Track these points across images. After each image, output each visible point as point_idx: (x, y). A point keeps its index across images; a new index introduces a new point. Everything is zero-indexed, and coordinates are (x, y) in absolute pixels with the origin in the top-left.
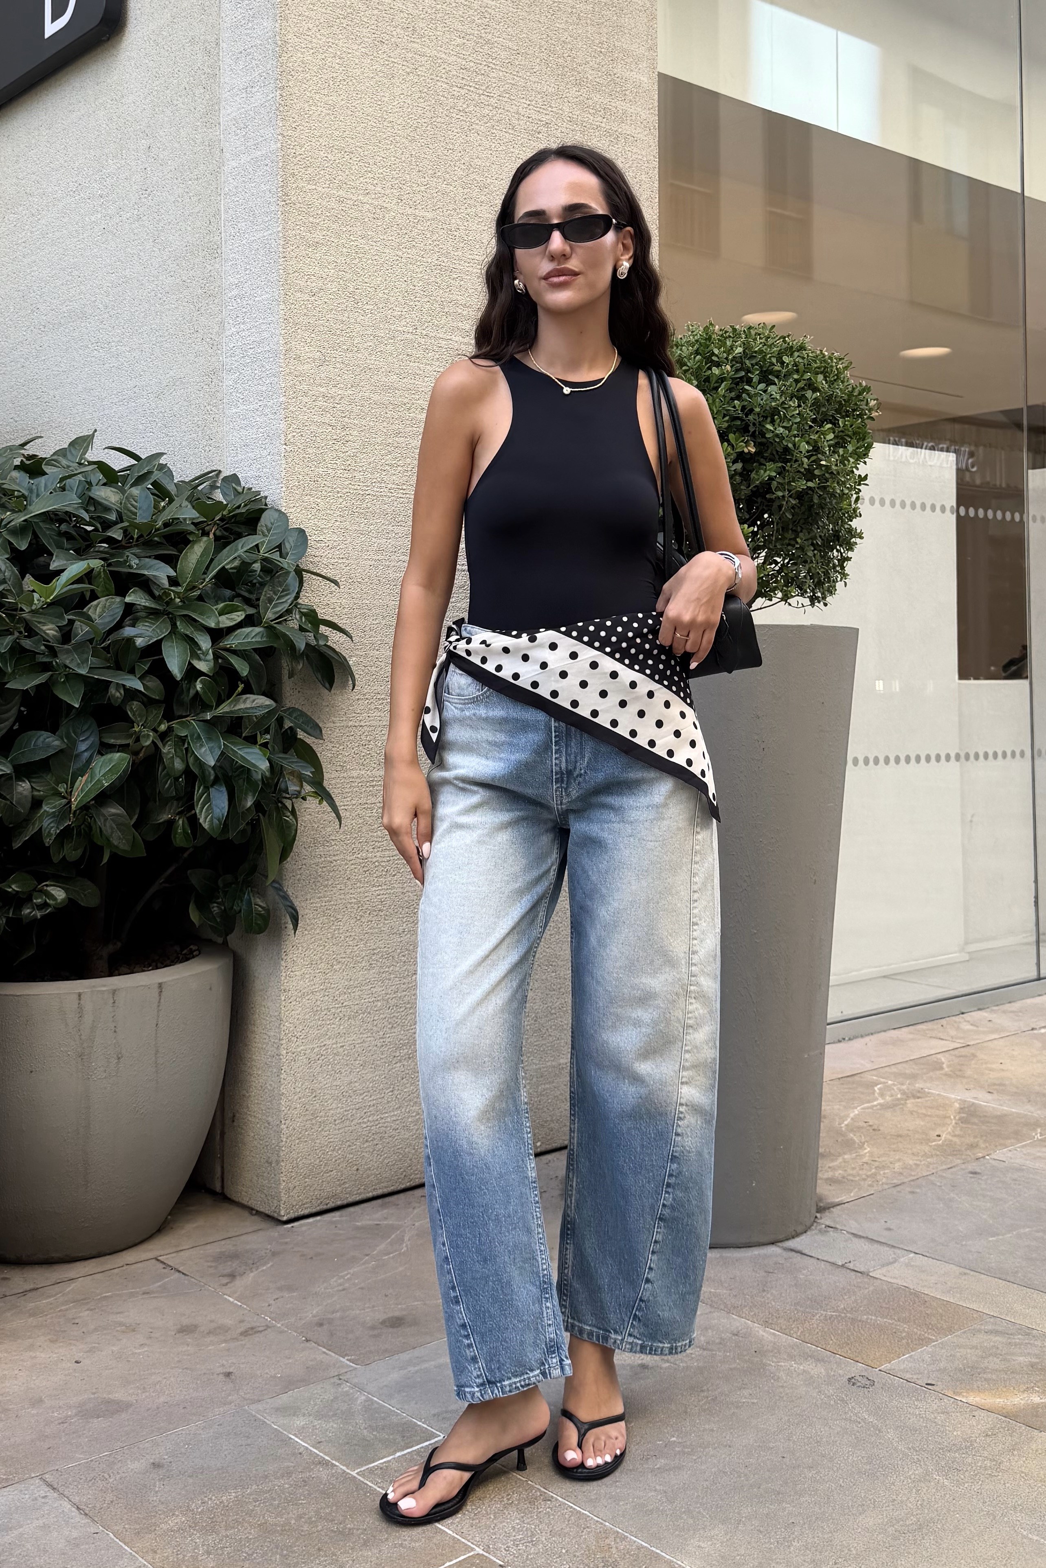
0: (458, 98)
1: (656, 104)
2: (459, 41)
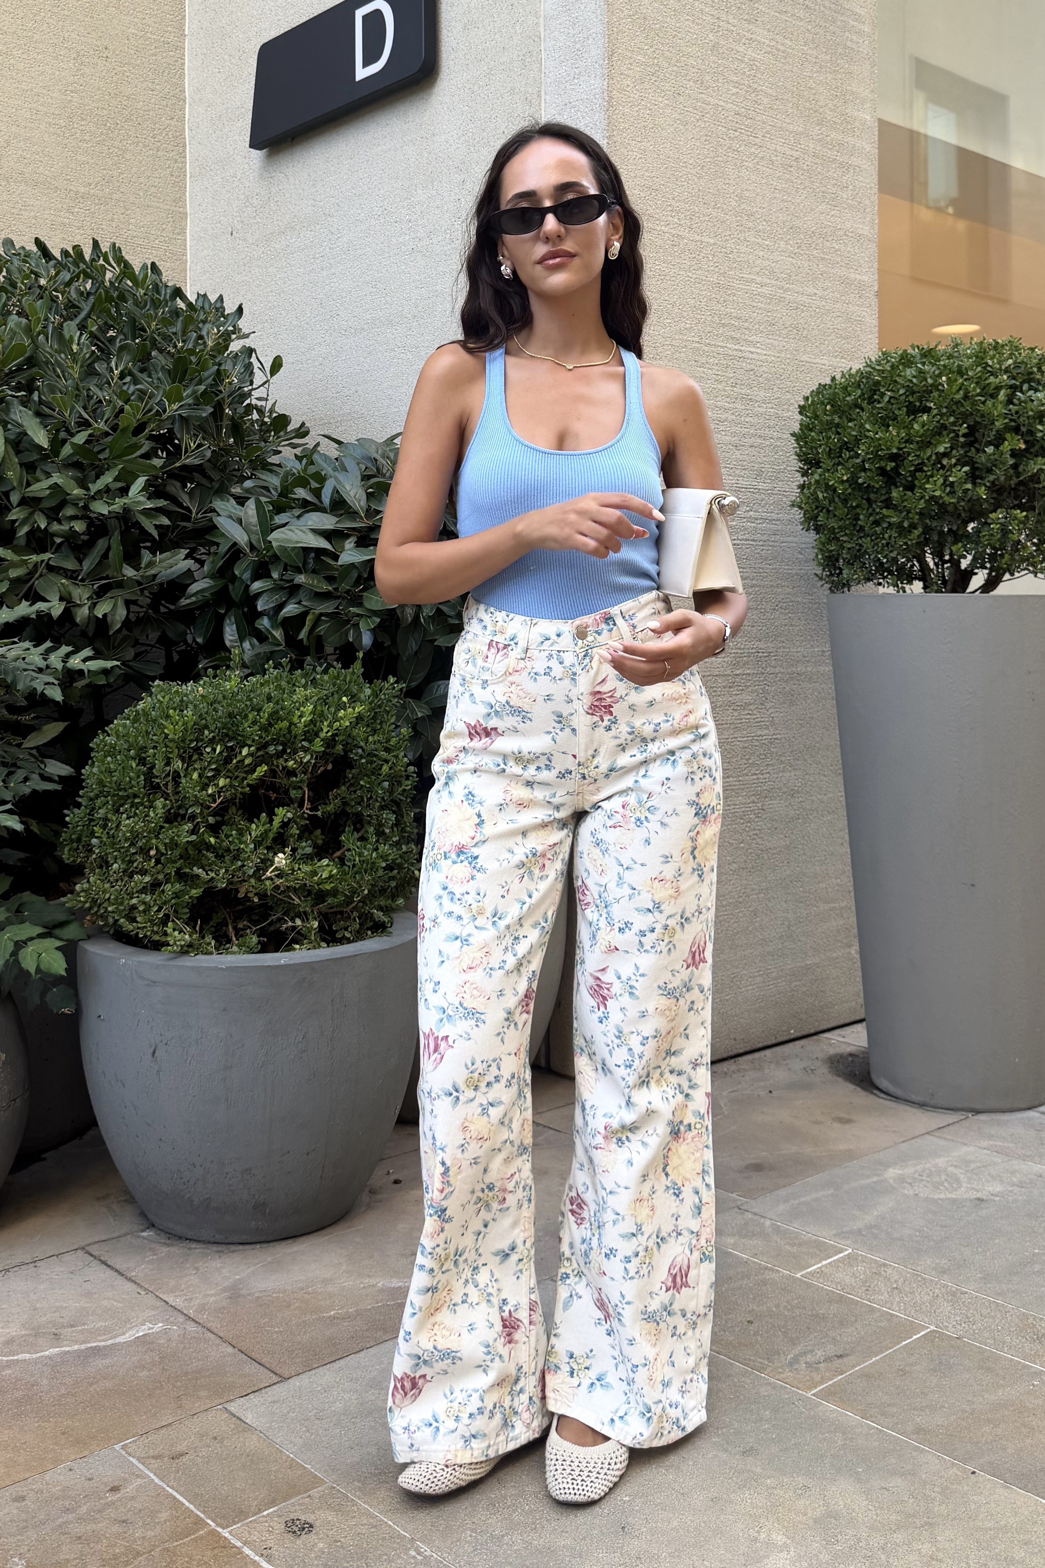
0: (733, 140)
1: (877, 139)
2: (735, 90)
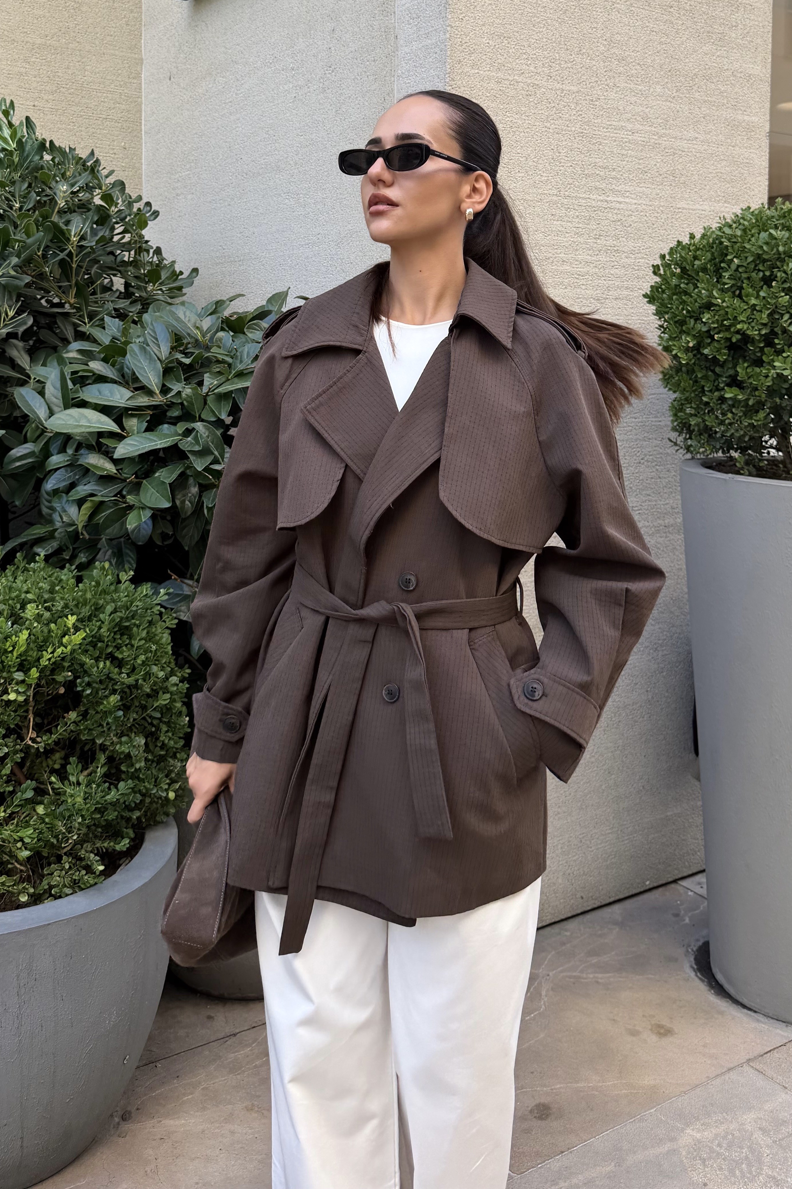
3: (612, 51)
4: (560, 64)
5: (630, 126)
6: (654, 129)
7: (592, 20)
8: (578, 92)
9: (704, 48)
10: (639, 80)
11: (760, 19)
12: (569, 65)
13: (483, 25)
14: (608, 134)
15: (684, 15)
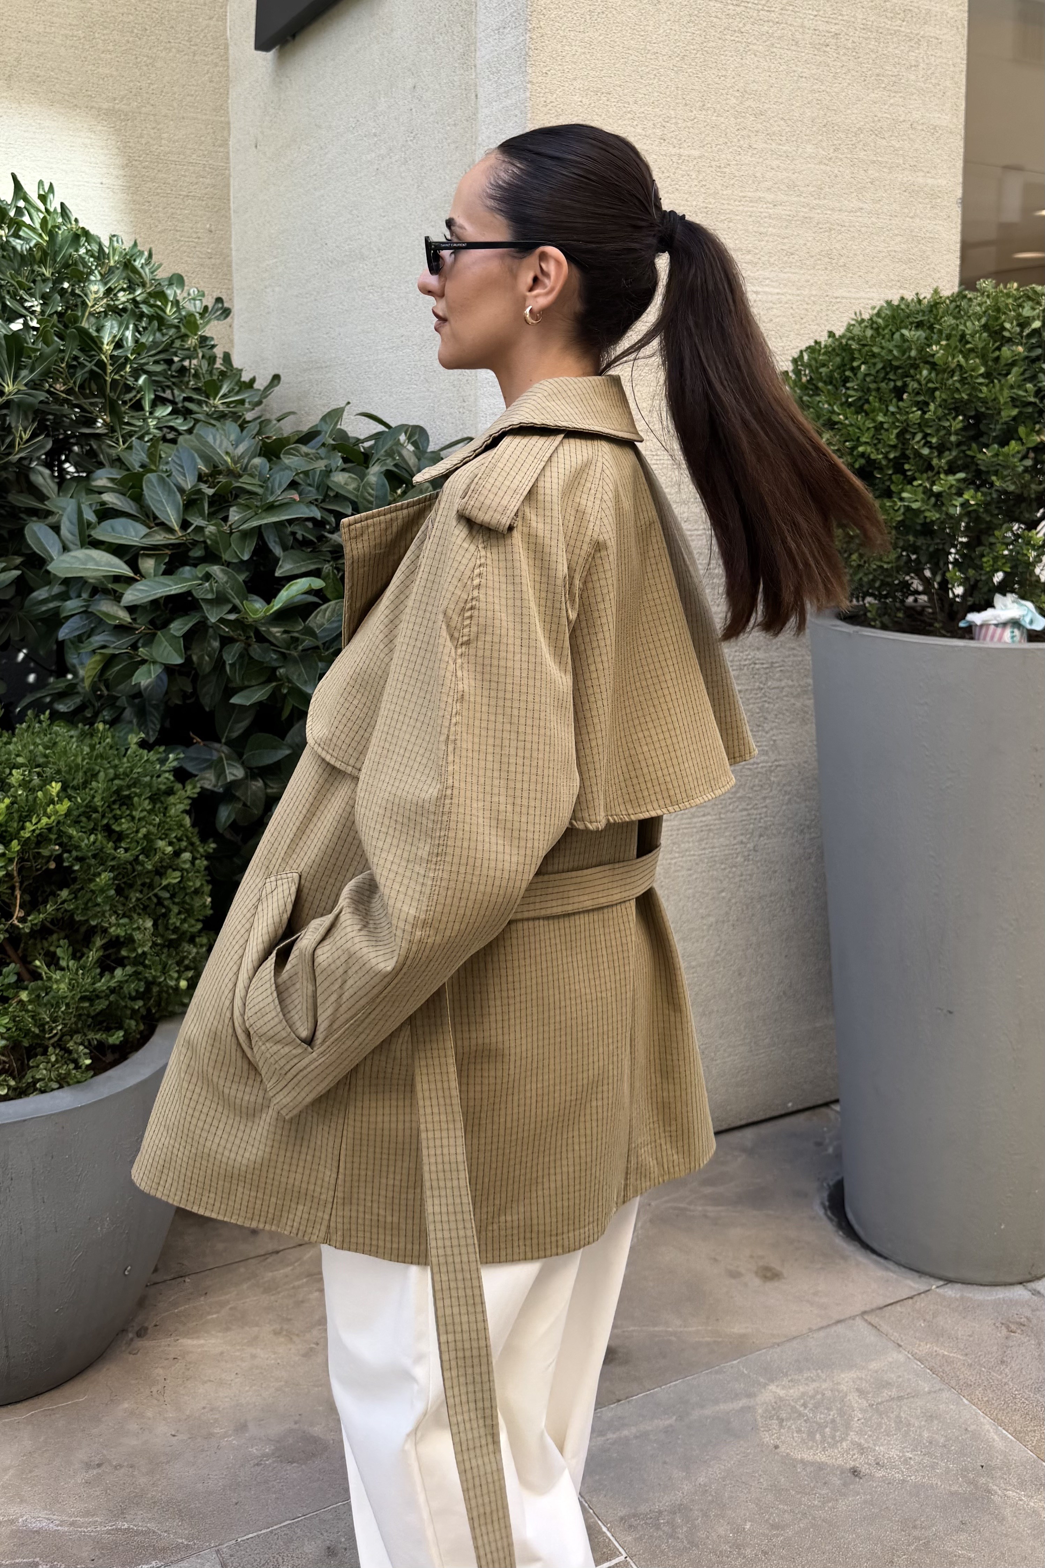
3: (747, 104)
4: (676, 123)
5: (770, 197)
6: (802, 199)
7: (720, 66)
8: (700, 157)
9: (872, 95)
10: (784, 138)
11: (949, 56)
12: (689, 124)
13: (575, 79)
14: (741, 208)
15: (845, 54)
